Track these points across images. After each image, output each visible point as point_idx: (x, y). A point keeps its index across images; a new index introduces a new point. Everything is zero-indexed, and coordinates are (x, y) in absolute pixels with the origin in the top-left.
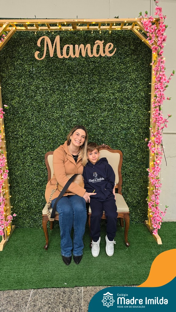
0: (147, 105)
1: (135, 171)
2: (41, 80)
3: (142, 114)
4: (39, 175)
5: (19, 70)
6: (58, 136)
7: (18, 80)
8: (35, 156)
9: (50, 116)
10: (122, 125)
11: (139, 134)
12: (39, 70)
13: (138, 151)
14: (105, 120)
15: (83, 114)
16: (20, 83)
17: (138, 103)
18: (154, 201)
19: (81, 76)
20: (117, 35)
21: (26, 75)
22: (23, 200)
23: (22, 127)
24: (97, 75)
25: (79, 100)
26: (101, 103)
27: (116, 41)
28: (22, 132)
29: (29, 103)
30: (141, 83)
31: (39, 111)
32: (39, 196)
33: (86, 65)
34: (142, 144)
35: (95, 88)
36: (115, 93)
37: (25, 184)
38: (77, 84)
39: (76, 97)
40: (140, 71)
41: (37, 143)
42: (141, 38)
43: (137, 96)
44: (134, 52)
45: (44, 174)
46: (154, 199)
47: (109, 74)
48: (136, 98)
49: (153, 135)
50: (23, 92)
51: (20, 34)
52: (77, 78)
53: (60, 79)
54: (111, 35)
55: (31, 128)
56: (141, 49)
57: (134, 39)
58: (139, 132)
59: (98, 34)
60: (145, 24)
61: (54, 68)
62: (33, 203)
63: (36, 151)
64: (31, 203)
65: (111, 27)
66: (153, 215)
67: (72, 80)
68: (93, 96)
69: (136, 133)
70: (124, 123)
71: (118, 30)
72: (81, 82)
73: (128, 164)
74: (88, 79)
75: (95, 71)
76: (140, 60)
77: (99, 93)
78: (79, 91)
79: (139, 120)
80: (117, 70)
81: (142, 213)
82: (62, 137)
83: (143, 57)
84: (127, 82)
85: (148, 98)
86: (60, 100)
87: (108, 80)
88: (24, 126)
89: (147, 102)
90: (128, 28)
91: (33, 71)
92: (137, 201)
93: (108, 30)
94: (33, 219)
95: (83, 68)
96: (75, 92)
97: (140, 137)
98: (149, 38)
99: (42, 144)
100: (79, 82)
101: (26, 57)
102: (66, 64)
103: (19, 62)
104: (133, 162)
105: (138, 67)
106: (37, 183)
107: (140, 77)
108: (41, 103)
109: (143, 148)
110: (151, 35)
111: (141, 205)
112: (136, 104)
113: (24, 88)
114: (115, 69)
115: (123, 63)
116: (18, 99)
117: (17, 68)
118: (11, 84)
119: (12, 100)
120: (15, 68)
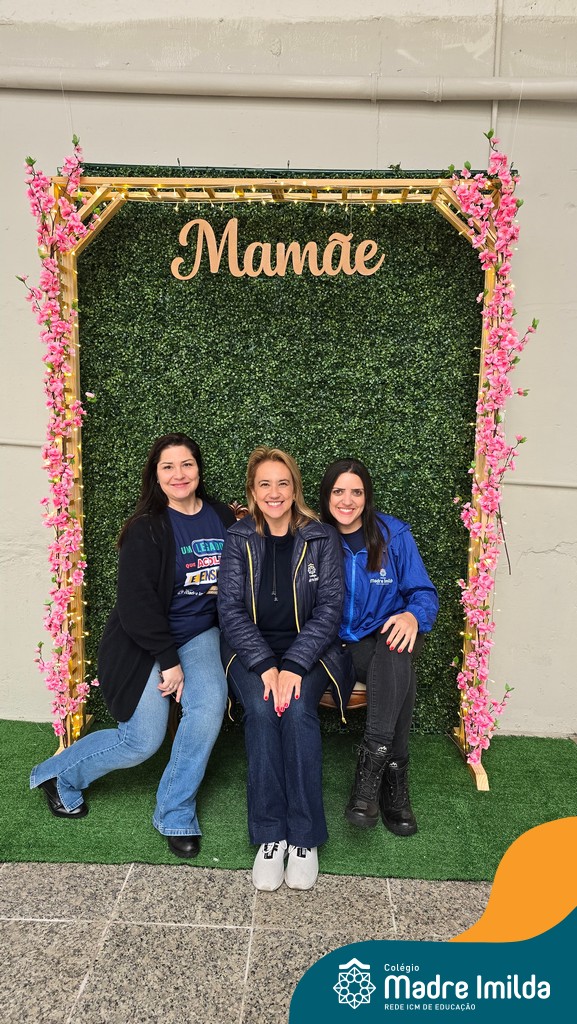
0: (468, 406)
2: (186, 328)
3: (454, 428)
5: (129, 300)
6: (222, 478)
7: (125, 325)
9: (202, 423)
10: (397, 456)
11: (443, 482)
12: (181, 301)
13: (439, 531)
14: (352, 440)
15: (292, 420)
16: (129, 335)
17: (444, 398)
18: (473, 671)
19: (293, 319)
21: (147, 312)
23: (127, 449)
24: (334, 318)
25: (282, 384)
26: (342, 395)
27: (389, 230)
28: (126, 462)
29: (151, 386)
30: (453, 344)
31: (175, 409)
33: (306, 292)
34: (453, 510)
35: (327, 354)
36: (383, 368)
38: (281, 342)
39: (276, 375)
40: (453, 313)
42: (456, 224)
43: (441, 380)
44: (438, 261)
46: (473, 666)
47: (366, 317)
48: (438, 385)
49: (478, 489)
50: (135, 356)
52: (280, 326)
53: (235, 325)
57: (440, 226)
58: (445, 478)
59: (343, 211)
60: (463, 195)
65: (374, 198)
67: (266, 331)
68: (323, 376)
69: (434, 479)
70: (403, 450)
71: (396, 204)
72: (291, 336)
74: (311, 329)
75: (330, 307)
76: (454, 282)
77: (337, 366)
78: (284, 361)
79: (444, 444)
80: (391, 306)
81: (448, 707)
82: (233, 482)
84: (415, 339)
85: (471, 385)
86: (232, 381)
87: (363, 333)
88: (132, 449)
90: (421, 200)
91: (165, 305)
95: (297, 300)
96: (274, 363)
97: (446, 493)
100: (284, 336)
101: (148, 267)
103: (130, 278)
105: (447, 299)
107: (453, 328)
108: (182, 387)
110: (479, 224)
111: (445, 684)
112: (439, 400)
113: (138, 347)
114: (384, 304)
115: (406, 290)
116: (122, 375)
117: (123, 294)
118: (107, 335)
119: (106, 377)
120: (119, 294)
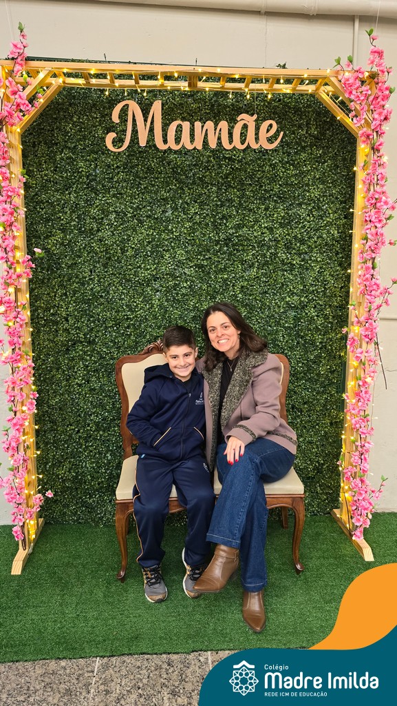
0: (342, 257)
1: (314, 400)
2: (114, 196)
3: (332, 276)
4: (102, 406)
5: (66, 172)
6: (146, 319)
7: (62, 194)
8: (95, 362)
9: (129, 275)
10: (288, 299)
11: (325, 318)
12: (110, 174)
13: (320, 357)
14: (252, 286)
15: (203, 272)
16: (67, 202)
17: (324, 252)
18: (356, 466)
19: (202, 188)
20: (281, 104)
21: (81, 183)
22: (65, 461)
23: (67, 297)
24: (235, 187)
25: (195, 242)
26: (243, 250)
27: (279, 117)
28: (67, 308)
29: (86, 245)
30: (330, 208)
31: (107, 263)
32: (100, 453)
33: (213, 166)
34: (331, 340)
35: (230, 216)
36: (275, 228)
37: (71, 425)
38: (193, 207)
39: (190, 234)
40: (330, 183)
41: (100, 334)
42: (335, 111)
43: (321, 237)
44: (316, 142)
45: (113, 404)
46: (356, 463)
47: (262, 186)
48: (320, 241)
49: (358, 322)
50: (72, 220)
51: (71, 94)
52: (192, 194)
54: (269, 103)
55: (88, 302)
56: (331, 136)
57: (319, 114)
58: (326, 315)
59: (241, 100)
60: (347, 82)
61: (143, 170)
62: (88, 468)
63: (98, 353)
64: (82, 467)
65: (272, 86)
66: (354, 496)
67: (181, 198)
68: (228, 234)
69: (317, 316)
70: (293, 294)
71: (285, 94)
72: (201, 202)
73: (300, 385)
74: (217, 197)
75: (233, 178)
76: (329, 159)
77: (238, 227)
78: (196, 222)
79: (325, 288)
80: (281, 178)
81: (327, 494)
83: (335, 154)
84: (300, 205)
85: (346, 241)
86: (153, 240)
87: (259, 199)
89: (344, 249)
90: (308, 91)
91: (96, 176)
92: (315, 465)
93: (266, 92)
94: (84, 504)
95: (206, 172)
96: (188, 225)
97: (327, 326)
98: (354, 113)
99: (111, 336)
100: (196, 202)
101: (81, 145)
102: (170, 162)
103: (67, 153)
104: (310, 380)
105: (324, 173)
106: (97, 424)
107: (329, 196)
108: (112, 245)
109: (332, 348)
110: (358, 108)
111: (324, 476)
112: (320, 253)
113: (74, 212)
114: (276, 176)
115: (292, 165)
116: (62, 235)
117: (61, 167)
118: (47, 202)
119: (47, 237)
120: (57, 167)
